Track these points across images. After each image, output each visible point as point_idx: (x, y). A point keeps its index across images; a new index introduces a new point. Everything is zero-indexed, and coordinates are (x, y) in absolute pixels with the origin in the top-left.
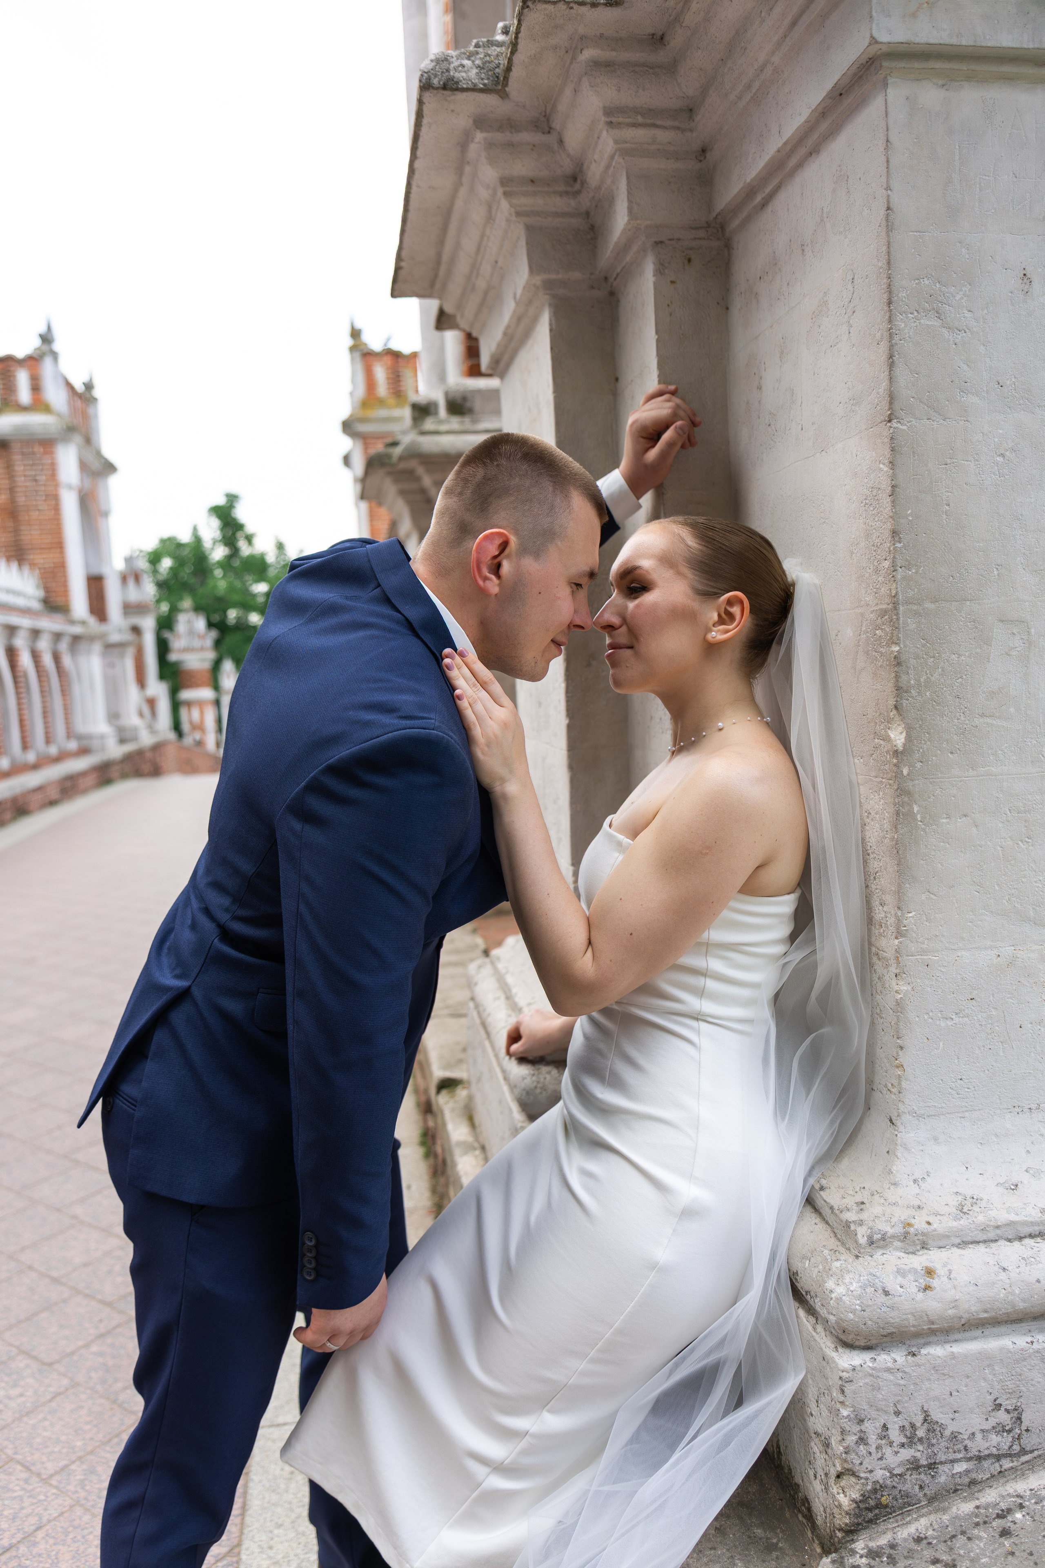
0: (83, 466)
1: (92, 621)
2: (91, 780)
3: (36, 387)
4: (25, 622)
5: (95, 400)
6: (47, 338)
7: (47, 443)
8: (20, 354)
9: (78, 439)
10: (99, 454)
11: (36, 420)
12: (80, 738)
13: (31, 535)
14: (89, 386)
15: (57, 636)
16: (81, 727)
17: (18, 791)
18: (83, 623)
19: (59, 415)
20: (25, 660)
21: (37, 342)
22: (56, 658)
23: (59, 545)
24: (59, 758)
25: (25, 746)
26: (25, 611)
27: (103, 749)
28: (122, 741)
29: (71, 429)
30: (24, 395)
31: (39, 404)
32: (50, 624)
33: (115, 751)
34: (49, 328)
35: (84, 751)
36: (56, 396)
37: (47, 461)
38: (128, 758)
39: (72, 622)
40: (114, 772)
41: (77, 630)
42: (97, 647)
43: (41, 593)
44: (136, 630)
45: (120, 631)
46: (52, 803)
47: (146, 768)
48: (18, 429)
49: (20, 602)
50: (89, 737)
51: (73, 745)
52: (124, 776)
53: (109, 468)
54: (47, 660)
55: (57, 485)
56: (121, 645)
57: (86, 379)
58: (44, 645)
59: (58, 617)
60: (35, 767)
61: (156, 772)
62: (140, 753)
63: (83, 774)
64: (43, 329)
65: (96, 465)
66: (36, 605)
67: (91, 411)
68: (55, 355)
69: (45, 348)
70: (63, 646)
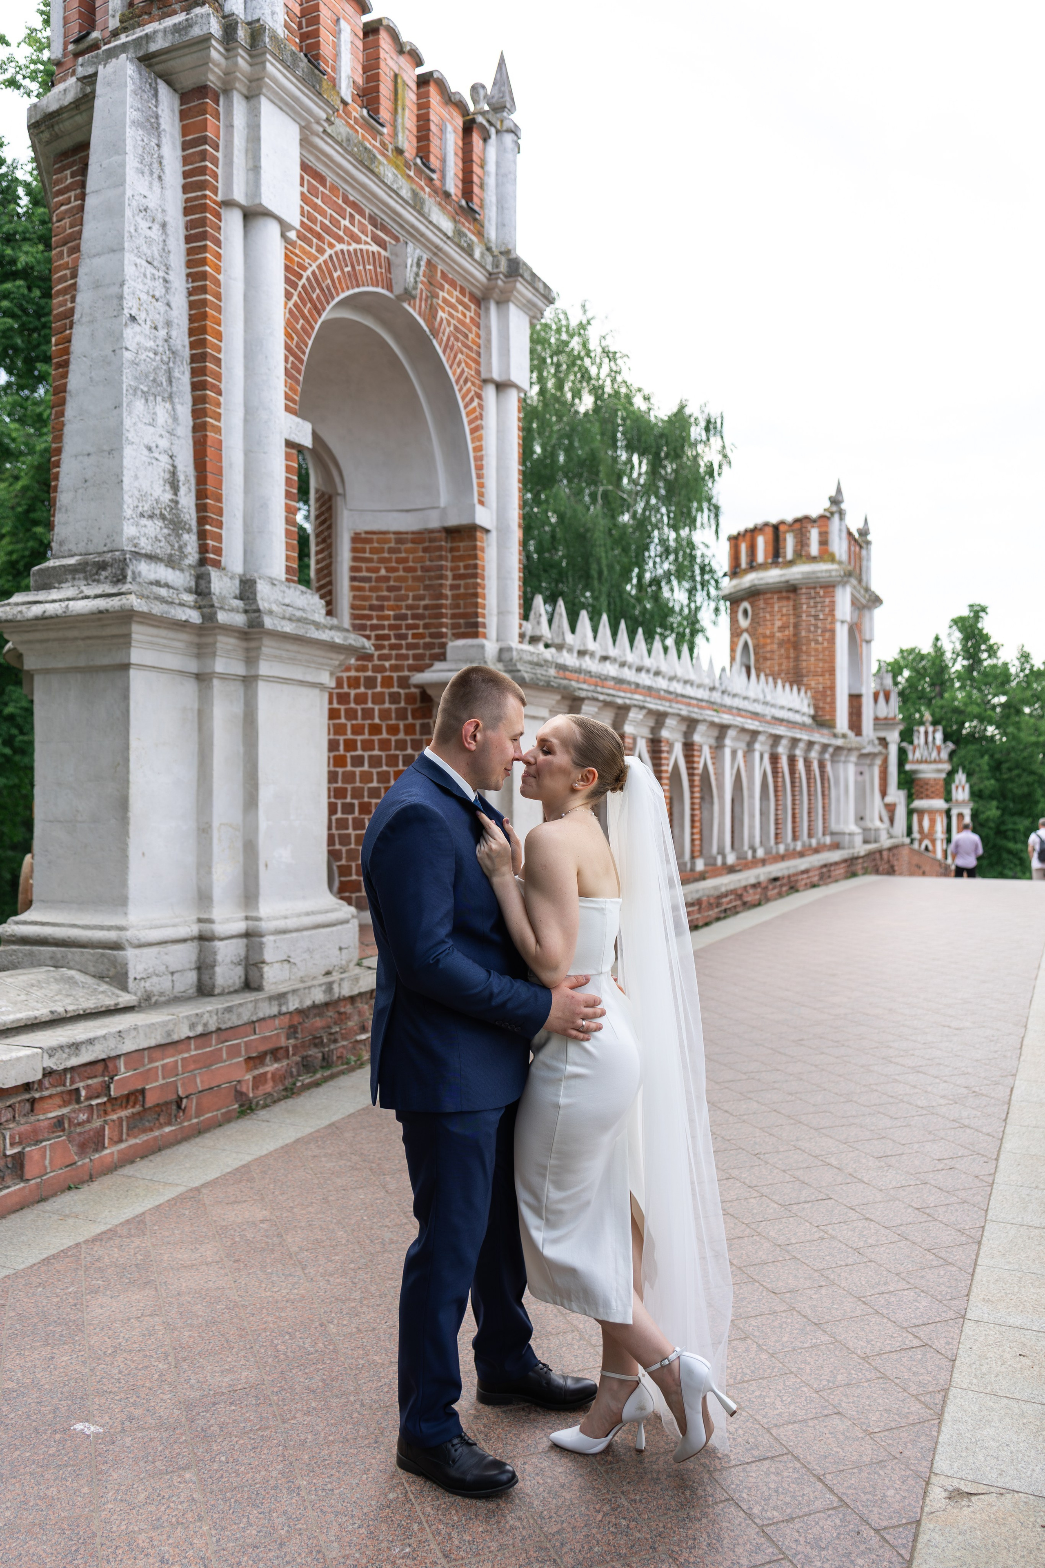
0: (854, 602)
1: (851, 734)
2: (840, 871)
3: (824, 542)
4: (805, 736)
5: (868, 543)
6: (836, 501)
7: (829, 587)
8: (814, 513)
9: (854, 581)
10: (867, 589)
11: (822, 568)
12: (832, 834)
13: (809, 662)
14: (864, 533)
15: (825, 747)
16: (834, 826)
17: (792, 871)
18: (844, 736)
19: (840, 563)
20: (801, 765)
21: (827, 504)
22: (822, 765)
23: (832, 671)
24: (817, 851)
25: (795, 838)
26: (803, 726)
27: (852, 846)
28: (866, 842)
29: (849, 574)
30: (814, 549)
31: (826, 555)
32: (820, 737)
33: (861, 849)
34: (839, 491)
35: (836, 846)
36: (839, 547)
37: (827, 600)
38: (870, 855)
39: (835, 736)
40: (859, 868)
41: (839, 742)
42: (853, 758)
43: (812, 712)
44: (883, 742)
45: (871, 742)
46: (814, 886)
47: (884, 866)
48: (807, 576)
49: (798, 718)
50: (844, 834)
51: (828, 840)
52: (866, 872)
53: (876, 601)
54: (815, 766)
55: (833, 622)
56: (872, 756)
57: (861, 525)
58: (814, 755)
59: (825, 731)
60: (802, 854)
61: (891, 871)
62: (880, 852)
63: (836, 864)
64: (833, 493)
65: (864, 601)
66: (808, 721)
67: (864, 552)
68: (841, 513)
69: (834, 509)
70: (827, 756)
